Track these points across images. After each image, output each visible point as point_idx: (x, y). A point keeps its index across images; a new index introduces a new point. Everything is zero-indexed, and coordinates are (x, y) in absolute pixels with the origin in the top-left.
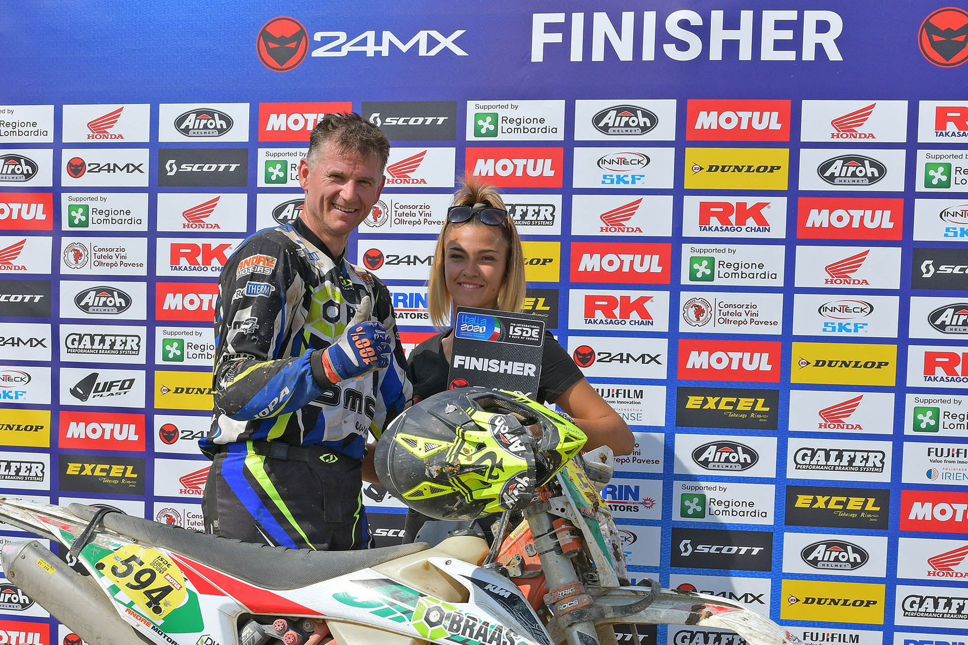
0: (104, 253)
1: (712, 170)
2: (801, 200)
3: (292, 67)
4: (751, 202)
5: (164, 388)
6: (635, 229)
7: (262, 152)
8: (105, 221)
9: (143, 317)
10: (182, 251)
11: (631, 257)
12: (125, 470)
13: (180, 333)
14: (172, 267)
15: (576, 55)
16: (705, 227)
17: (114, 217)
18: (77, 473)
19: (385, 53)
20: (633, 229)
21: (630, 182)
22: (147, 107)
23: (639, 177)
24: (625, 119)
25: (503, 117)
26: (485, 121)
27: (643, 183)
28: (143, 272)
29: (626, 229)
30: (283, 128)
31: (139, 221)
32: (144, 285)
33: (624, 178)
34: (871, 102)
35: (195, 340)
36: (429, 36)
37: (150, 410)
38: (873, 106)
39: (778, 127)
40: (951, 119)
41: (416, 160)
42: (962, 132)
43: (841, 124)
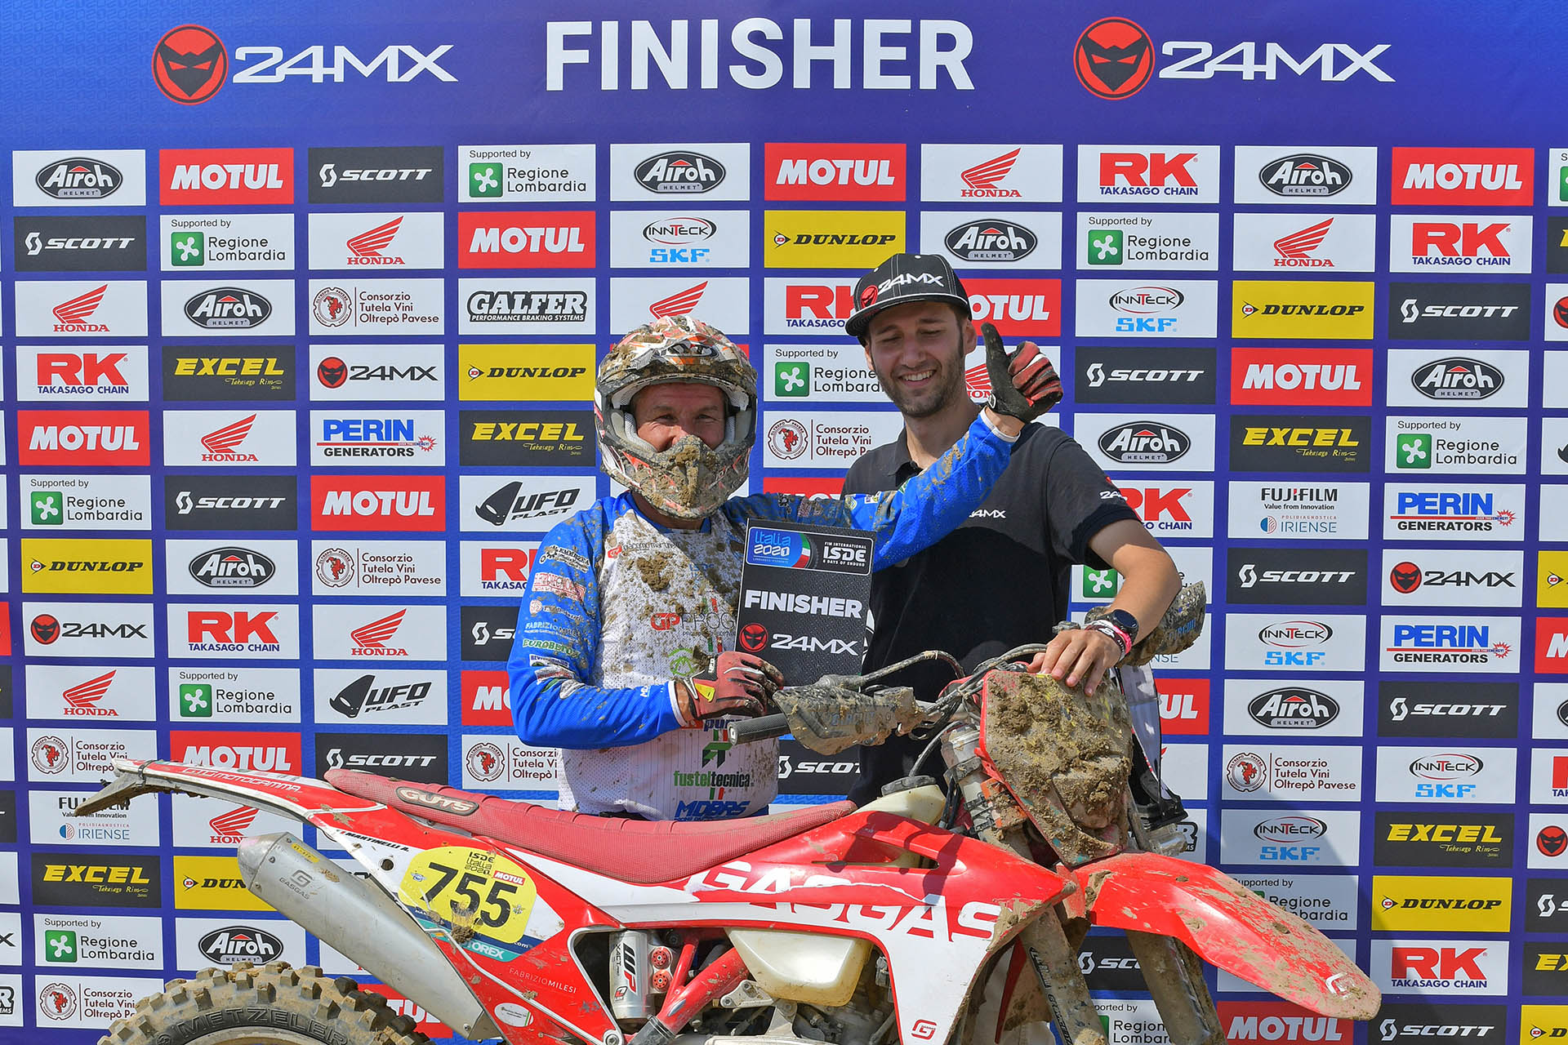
1: (803, 241)
3: (204, 98)
5: (36, 563)
7: (166, 221)
10: (54, 364)
13: (56, 484)
14: (40, 388)
15: (609, 81)
16: (795, 321)
19: (340, 78)
21: (689, 260)
23: (701, 252)
24: (679, 171)
26: (484, 175)
27: (708, 260)
30: (196, 186)
33: (681, 254)
34: (1016, 147)
35: (79, 493)
36: (401, 53)
37: (16, 596)
38: (1016, 152)
39: (890, 181)
40: (1121, 170)
41: (389, 230)
42: (1135, 188)
43: (976, 177)
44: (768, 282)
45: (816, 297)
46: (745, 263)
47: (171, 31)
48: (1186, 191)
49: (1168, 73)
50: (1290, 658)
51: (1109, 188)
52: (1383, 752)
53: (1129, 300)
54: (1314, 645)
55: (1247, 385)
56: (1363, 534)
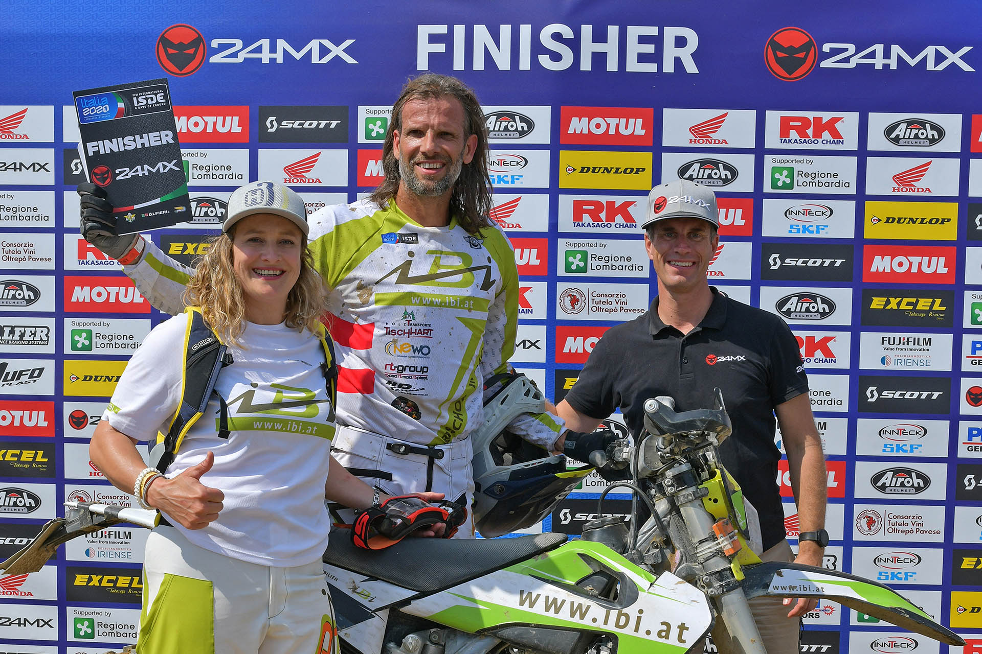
0: (13, 249)
1: (585, 171)
3: (192, 72)
4: (619, 200)
5: (73, 376)
6: (515, 225)
8: (13, 217)
9: (53, 309)
12: (36, 454)
13: (88, 324)
14: (79, 261)
15: (459, 64)
16: (578, 223)
17: (22, 214)
19: (280, 60)
20: (513, 225)
22: (50, 109)
23: (517, 177)
24: (504, 124)
26: (375, 125)
27: (522, 183)
28: (51, 266)
29: (507, 226)
30: (184, 130)
31: (47, 218)
32: (52, 278)
33: (504, 178)
34: (724, 111)
35: (103, 330)
36: (321, 45)
37: (59, 398)
38: (726, 115)
39: (643, 132)
40: (794, 128)
41: (312, 161)
42: (803, 139)
43: (698, 131)
44: (562, 198)
45: (593, 207)
46: (546, 185)
47: (168, 28)
48: (836, 142)
49: (825, 64)
50: (899, 448)
51: (785, 140)
52: (959, 510)
53: (797, 213)
54: (915, 440)
55: (873, 269)
56: (948, 368)
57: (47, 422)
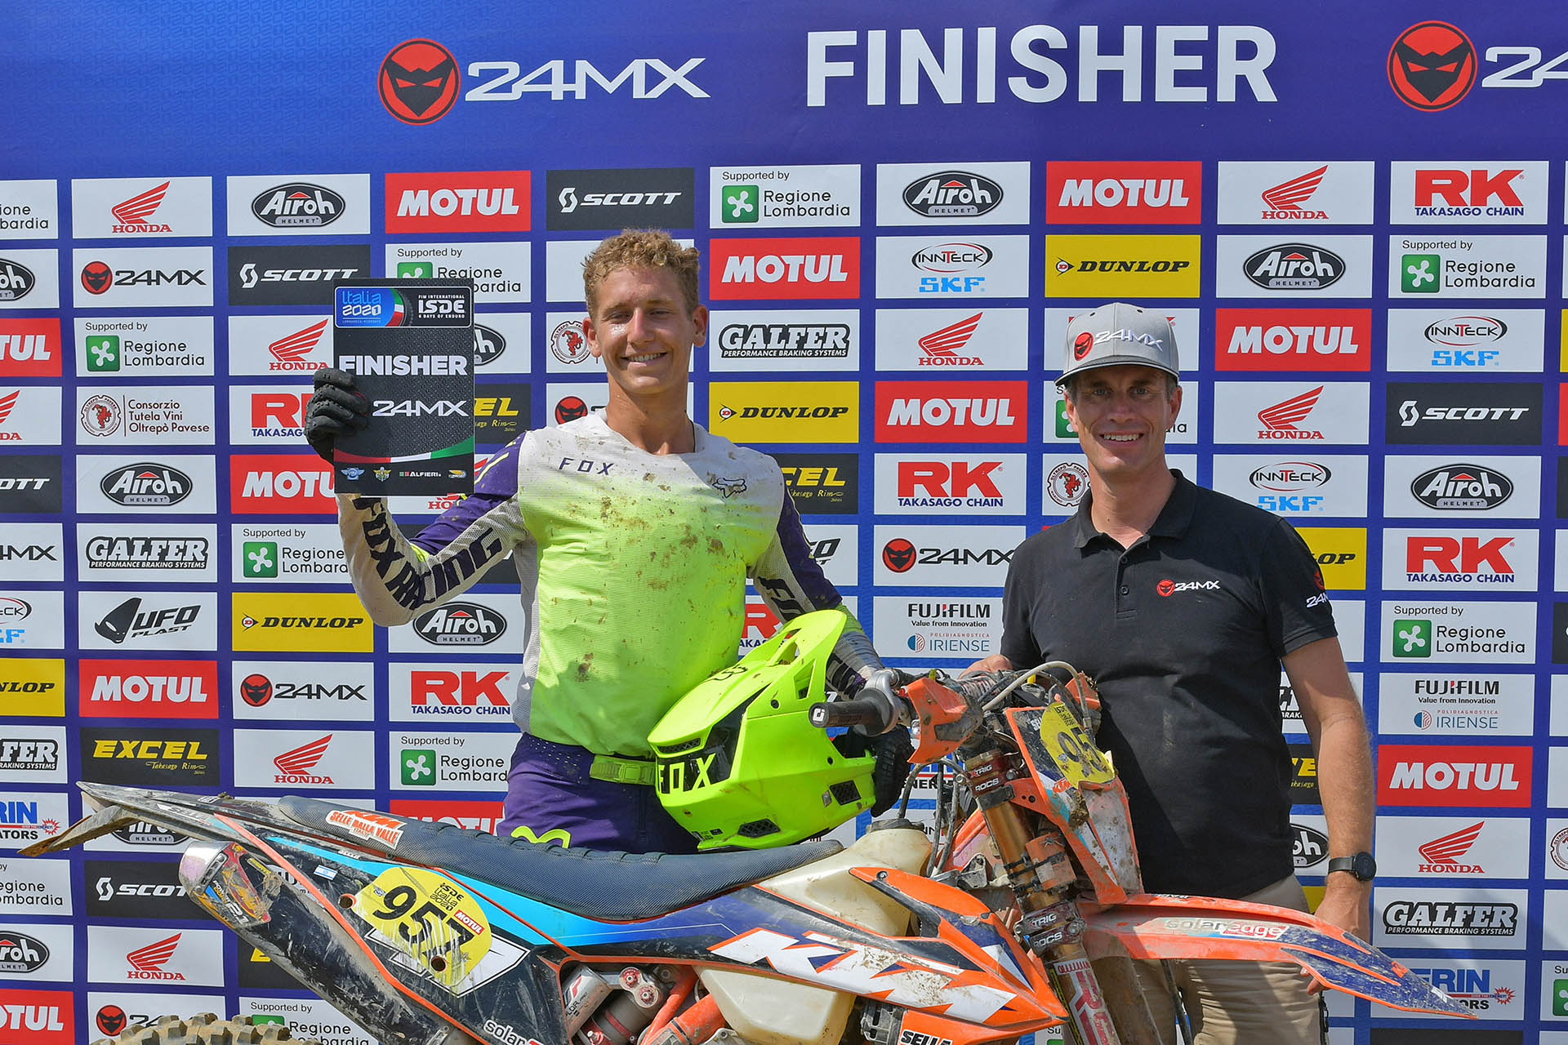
0: (146, 411)
1: (1088, 268)
2: (1220, 313)
3: (434, 118)
5: (247, 619)
6: (972, 360)
7: (391, 249)
8: (146, 360)
9: (212, 509)
10: (269, 405)
11: (966, 402)
12: (188, 748)
13: (270, 533)
14: (255, 430)
15: (876, 95)
17: (160, 354)
18: (111, 755)
19: (581, 94)
20: (969, 360)
21: (963, 289)
22: (208, 181)
23: (976, 281)
24: (952, 193)
25: (766, 192)
26: (738, 198)
27: (983, 290)
28: (209, 439)
29: (958, 361)
30: (425, 213)
31: (201, 361)
32: (211, 459)
33: (953, 283)
34: (1321, 164)
35: (294, 543)
36: (648, 67)
37: (225, 654)
38: (1323, 170)
39: (1184, 202)
40: (1438, 189)
42: (1454, 208)
43: (1278, 197)
44: (1050, 314)
46: (1024, 293)
47: (398, 45)
48: (1510, 211)
49: (1492, 81)
51: (1425, 209)
53: (1446, 332)
57: (206, 695)
